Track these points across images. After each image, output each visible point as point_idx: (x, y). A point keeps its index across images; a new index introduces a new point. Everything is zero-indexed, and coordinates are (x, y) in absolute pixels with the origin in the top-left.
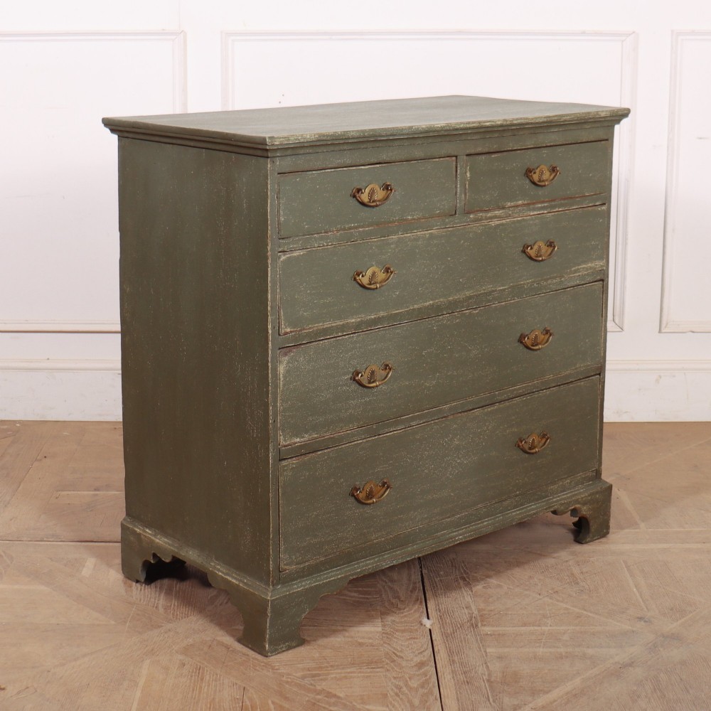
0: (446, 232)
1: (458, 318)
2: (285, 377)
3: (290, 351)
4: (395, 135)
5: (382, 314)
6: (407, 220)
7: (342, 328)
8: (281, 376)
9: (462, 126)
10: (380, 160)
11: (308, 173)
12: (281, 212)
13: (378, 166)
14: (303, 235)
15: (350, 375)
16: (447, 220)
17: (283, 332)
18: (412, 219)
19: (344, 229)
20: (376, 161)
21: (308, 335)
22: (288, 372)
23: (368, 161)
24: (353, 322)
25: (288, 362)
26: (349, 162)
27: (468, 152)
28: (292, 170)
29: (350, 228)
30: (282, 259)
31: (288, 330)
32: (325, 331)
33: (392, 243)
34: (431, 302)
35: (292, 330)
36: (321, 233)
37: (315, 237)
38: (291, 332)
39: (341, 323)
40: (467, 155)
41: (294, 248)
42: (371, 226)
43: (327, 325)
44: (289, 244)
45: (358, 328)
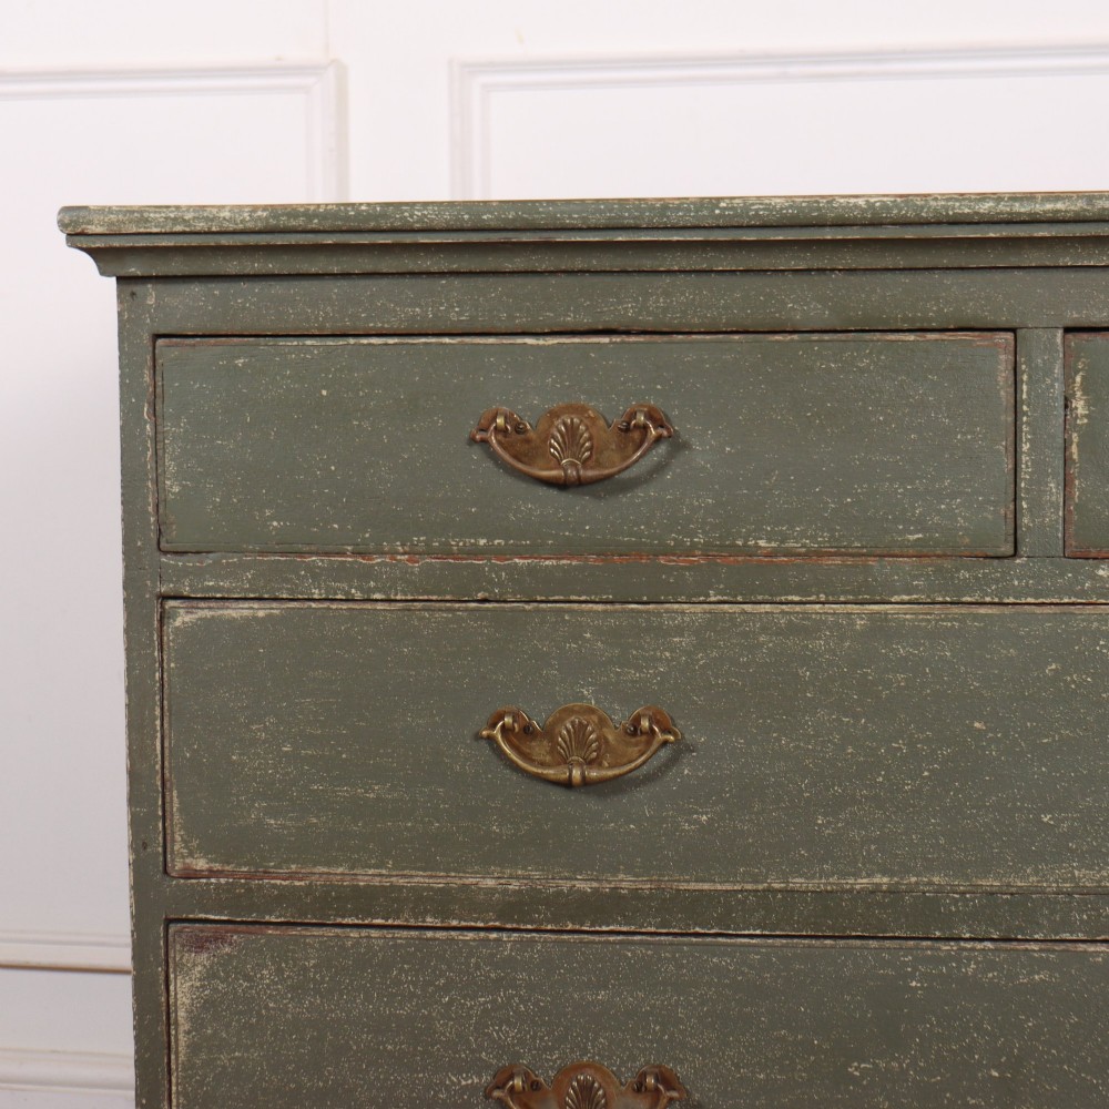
0: (962, 619)
1: (1043, 964)
2: (194, 1019)
3: (219, 939)
4: (637, 228)
5: (626, 882)
6: (751, 552)
7: (443, 902)
8: (182, 1014)
9: (985, 207)
10: (607, 320)
11: (281, 342)
12: (171, 466)
13: (605, 340)
14: (262, 553)
15: (486, 1078)
16: (963, 574)
17: (179, 866)
18: (773, 554)
19: (446, 552)
20: (586, 321)
21: (283, 897)
22: (208, 1007)
23: (547, 318)
24: (492, 891)
25: (210, 975)
26: (458, 316)
27: (1074, 317)
28: (210, 328)
29: (476, 552)
30: (178, 622)
31: (201, 864)
32: (365, 901)
33: (679, 631)
34: (883, 880)
35: (217, 866)
36: (343, 554)
37: (310, 568)
38: (212, 873)
39: (439, 884)
40: (1067, 330)
41: (220, 589)
42: (571, 556)
43: (367, 877)
44: (200, 573)
45: (515, 911)
